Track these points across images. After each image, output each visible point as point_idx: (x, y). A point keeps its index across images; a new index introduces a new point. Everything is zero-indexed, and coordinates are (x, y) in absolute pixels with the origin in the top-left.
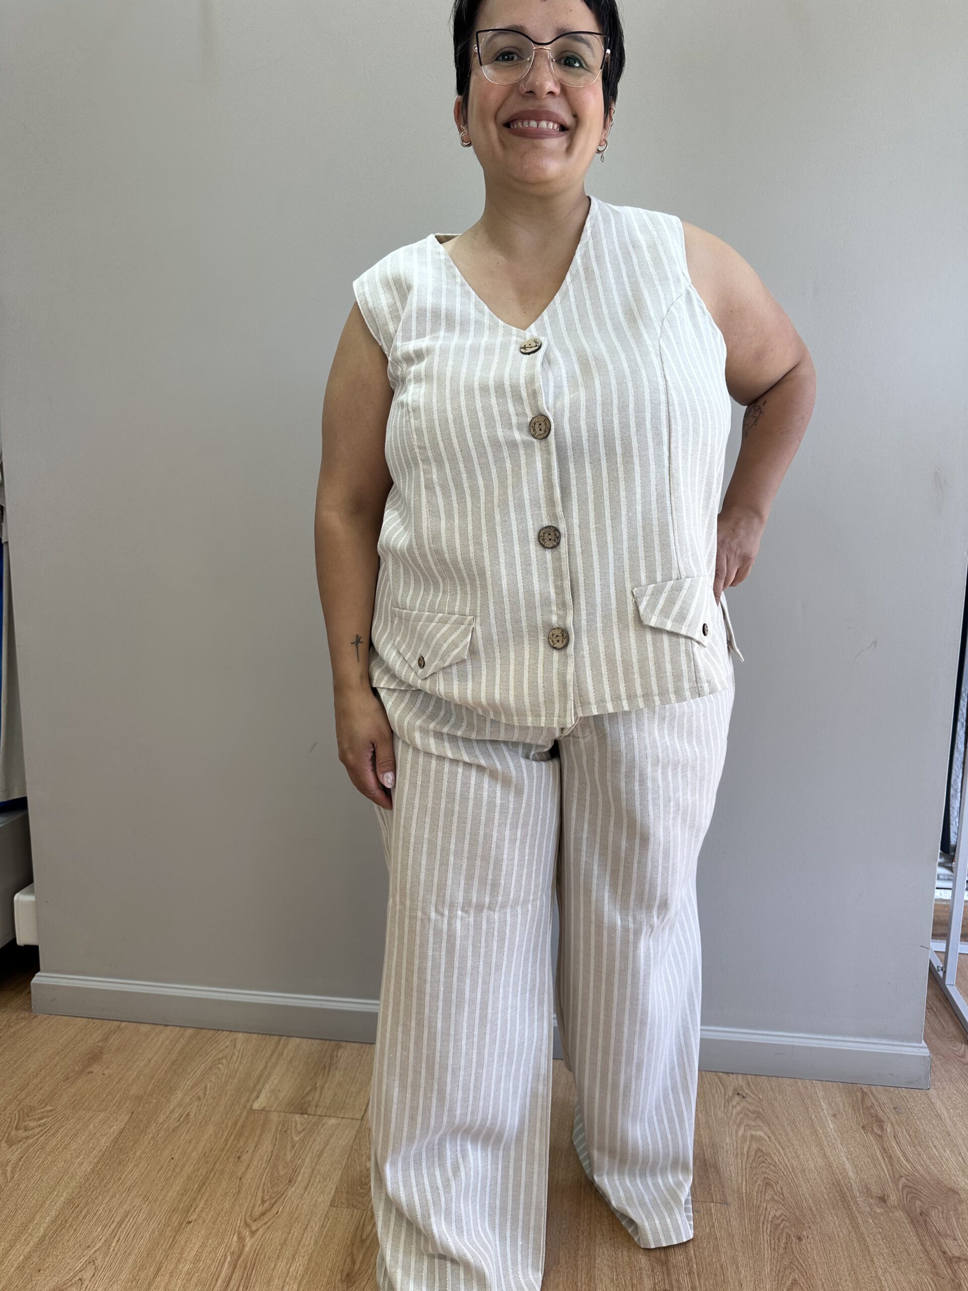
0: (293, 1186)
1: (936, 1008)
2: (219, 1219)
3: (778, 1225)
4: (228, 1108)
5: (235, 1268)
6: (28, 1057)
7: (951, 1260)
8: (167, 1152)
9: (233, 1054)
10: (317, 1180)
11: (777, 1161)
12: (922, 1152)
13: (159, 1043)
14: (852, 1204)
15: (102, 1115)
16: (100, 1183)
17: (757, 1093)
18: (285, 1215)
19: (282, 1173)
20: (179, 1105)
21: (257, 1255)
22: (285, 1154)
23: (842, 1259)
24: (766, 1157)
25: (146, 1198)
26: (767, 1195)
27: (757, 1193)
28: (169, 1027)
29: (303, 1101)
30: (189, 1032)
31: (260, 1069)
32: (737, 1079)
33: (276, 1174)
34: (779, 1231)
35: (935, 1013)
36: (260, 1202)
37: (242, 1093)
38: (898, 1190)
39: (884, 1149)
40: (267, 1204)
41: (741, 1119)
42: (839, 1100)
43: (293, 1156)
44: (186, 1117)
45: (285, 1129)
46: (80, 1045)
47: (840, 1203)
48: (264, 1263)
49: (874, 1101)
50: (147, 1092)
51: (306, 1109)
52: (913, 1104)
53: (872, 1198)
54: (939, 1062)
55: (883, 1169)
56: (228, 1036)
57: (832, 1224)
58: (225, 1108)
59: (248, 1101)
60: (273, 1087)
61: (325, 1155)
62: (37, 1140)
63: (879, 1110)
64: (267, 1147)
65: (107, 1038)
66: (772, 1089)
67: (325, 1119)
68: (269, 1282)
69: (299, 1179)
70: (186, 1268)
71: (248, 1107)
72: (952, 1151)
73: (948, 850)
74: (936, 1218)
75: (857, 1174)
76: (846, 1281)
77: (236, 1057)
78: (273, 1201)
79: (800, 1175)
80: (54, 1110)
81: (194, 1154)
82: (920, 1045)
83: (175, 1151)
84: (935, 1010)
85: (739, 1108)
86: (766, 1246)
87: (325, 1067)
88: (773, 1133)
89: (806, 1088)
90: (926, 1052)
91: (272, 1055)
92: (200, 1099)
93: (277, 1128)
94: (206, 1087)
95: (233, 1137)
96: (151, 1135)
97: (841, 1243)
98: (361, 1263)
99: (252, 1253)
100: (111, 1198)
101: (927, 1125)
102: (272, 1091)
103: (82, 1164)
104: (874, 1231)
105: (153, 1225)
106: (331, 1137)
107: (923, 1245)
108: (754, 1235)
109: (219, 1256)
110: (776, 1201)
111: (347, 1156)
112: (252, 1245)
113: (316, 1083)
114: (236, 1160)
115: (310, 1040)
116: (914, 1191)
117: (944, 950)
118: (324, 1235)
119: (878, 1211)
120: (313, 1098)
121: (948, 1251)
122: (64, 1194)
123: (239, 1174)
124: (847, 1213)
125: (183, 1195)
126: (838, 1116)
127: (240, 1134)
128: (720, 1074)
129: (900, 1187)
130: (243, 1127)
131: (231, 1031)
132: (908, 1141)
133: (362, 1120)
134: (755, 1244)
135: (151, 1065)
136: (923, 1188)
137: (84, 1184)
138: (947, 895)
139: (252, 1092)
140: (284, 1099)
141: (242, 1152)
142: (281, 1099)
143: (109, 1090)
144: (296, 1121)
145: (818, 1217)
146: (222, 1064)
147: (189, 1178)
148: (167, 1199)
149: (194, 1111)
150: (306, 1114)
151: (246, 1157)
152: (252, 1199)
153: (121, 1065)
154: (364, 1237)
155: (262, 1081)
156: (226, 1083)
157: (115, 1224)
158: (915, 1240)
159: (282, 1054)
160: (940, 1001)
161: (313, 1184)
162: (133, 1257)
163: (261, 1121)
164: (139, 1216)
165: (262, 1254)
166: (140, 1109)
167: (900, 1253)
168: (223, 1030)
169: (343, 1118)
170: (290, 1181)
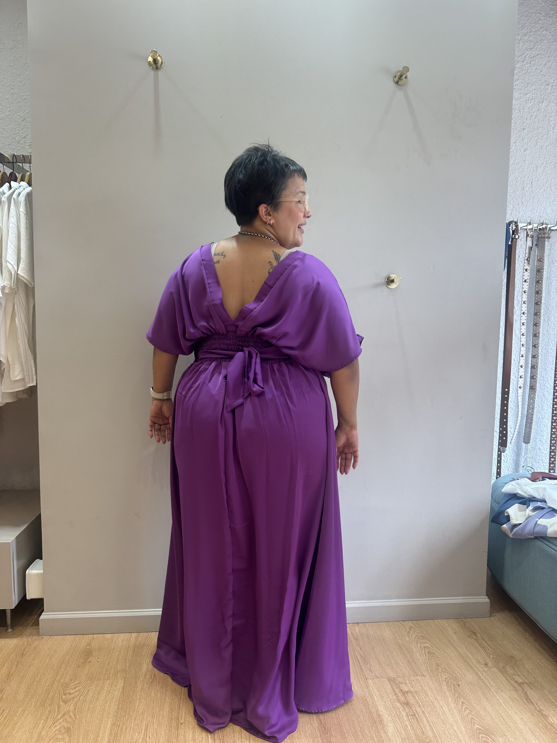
7: (520, 684)
14: (475, 668)
15: (108, 681)
23: (478, 691)
24: (433, 654)
26: (439, 670)
28: (121, 634)
39: (479, 644)
42: (455, 626)
46: (76, 649)
47: (470, 669)
49: (469, 625)
50: (127, 667)
53: (482, 665)
57: (470, 677)
62: (79, 698)
65: (90, 644)
79: (450, 660)
80: (80, 683)
82: (485, 597)
85: (414, 635)
86: (446, 690)
88: (432, 644)
90: (488, 600)
97: (476, 685)
100: (135, 719)
103: (110, 706)
104: (487, 677)
105: (164, 728)
107: (507, 680)
108: (440, 687)
110: (443, 672)
119: (486, 670)
124: (474, 672)
125: (172, 712)
126: (457, 633)
129: (491, 659)
134: (442, 690)
135: (122, 654)
137: (117, 715)
143: (105, 669)
148: (165, 715)
153: (105, 656)
157: (144, 731)
158: (504, 679)
164: (154, 725)
166: (127, 675)
167: (500, 684)
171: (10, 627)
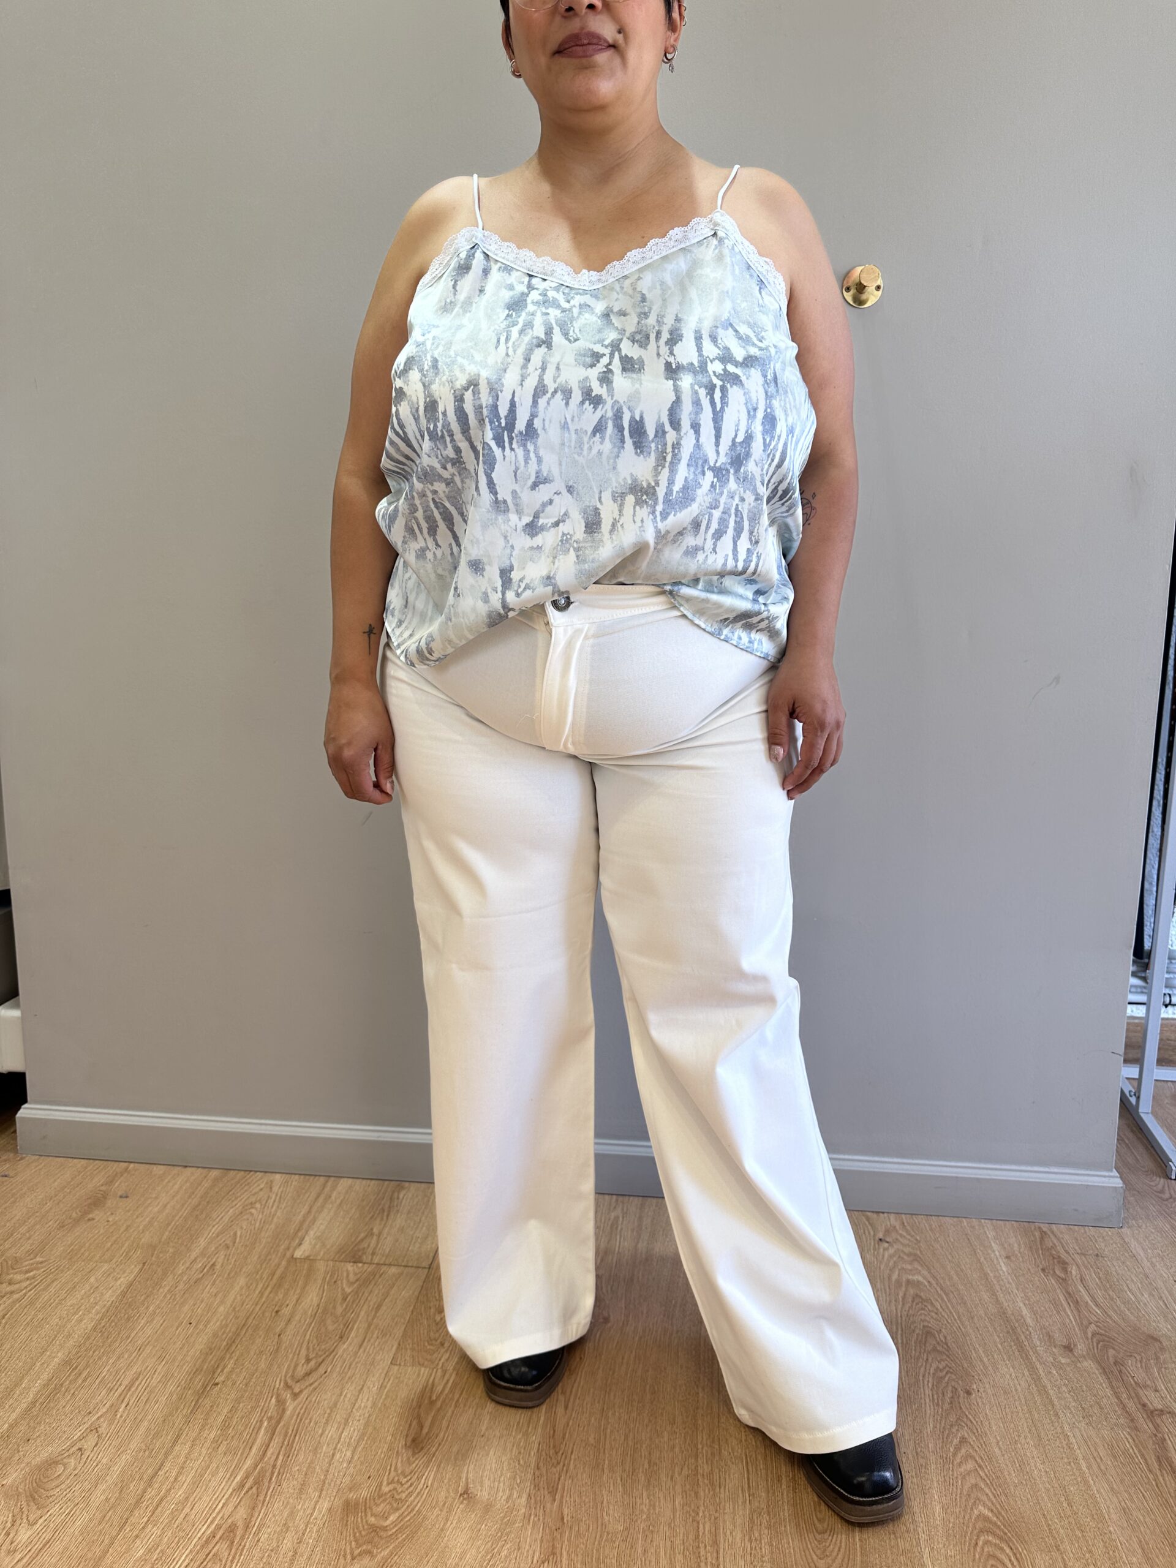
0: (344, 1343)
1: (1128, 1139)
2: (253, 1380)
3: (941, 1378)
4: (262, 1257)
5: (274, 1434)
6: (14, 1202)
7: (1152, 1412)
8: (186, 1308)
9: (269, 1197)
10: (375, 1336)
11: (939, 1307)
12: (1115, 1297)
13: (177, 1187)
14: (1031, 1353)
15: (106, 1267)
16: (104, 1342)
17: (913, 1233)
18: (335, 1376)
19: (331, 1328)
20: (203, 1254)
21: (301, 1420)
22: (334, 1308)
23: (1021, 1415)
24: (925, 1303)
25: (161, 1358)
26: (927, 1345)
27: (915, 1342)
28: (188, 1169)
29: (356, 1248)
30: (214, 1173)
31: (302, 1213)
32: (889, 1219)
33: (323, 1330)
34: (944, 1385)
35: (1127, 1145)
36: (303, 1362)
37: (280, 1240)
38: (1087, 1338)
39: (1069, 1293)
40: (312, 1363)
41: (895, 1262)
42: (1013, 1240)
43: (346, 1309)
44: (211, 1267)
45: (333, 1281)
46: (77, 1189)
47: (1017, 1353)
48: (309, 1429)
49: (1055, 1241)
50: (163, 1240)
51: (360, 1257)
52: (1103, 1244)
53: (1055, 1347)
54: (1132, 1198)
55: (1068, 1315)
56: (261, 1178)
57: (1008, 1376)
58: (259, 1257)
59: (288, 1249)
60: (318, 1234)
61: (384, 1308)
62: (25, 1295)
63: (1062, 1251)
64: (312, 1300)
65: (111, 1182)
66: (931, 1230)
67: (384, 1268)
68: (316, 1449)
69: (353, 1334)
70: (212, 1436)
71: (288, 1254)
72: (1151, 1294)
73: (1142, 956)
74: (1135, 1370)
75: (1037, 1320)
76: (1026, 1438)
77: (272, 1200)
78: (320, 1360)
79: (967, 1323)
80: (45, 1261)
81: (221, 1309)
82: (1111, 1174)
83: (196, 1306)
84: (1127, 1142)
85: (891, 1251)
86: (927, 1401)
87: (383, 1210)
88: (934, 1277)
89: (973, 1227)
90: (1118, 1182)
91: (318, 1197)
92: (227, 1247)
93: (324, 1278)
94: (235, 1234)
95: (269, 1289)
96: (167, 1288)
97: (1019, 1397)
98: (430, 1427)
99: (295, 1417)
100: (119, 1358)
101: (1119, 1267)
102: (318, 1238)
103: (81, 1321)
104: (1058, 1382)
105: (171, 1387)
106: (392, 1288)
107: (1118, 1398)
108: (912, 1389)
109: (254, 1420)
110: (938, 1351)
111: (411, 1308)
112: (295, 1409)
113: (372, 1229)
114: (273, 1314)
115: (364, 1182)
116: (1106, 1339)
117: (1137, 1077)
118: (384, 1397)
119: (1063, 1361)
120: (369, 1245)
121: (1149, 1404)
122: (59, 1355)
123: (278, 1330)
124: (1025, 1364)
125: (207, 1354)
126: (1012, 1258)
127: (279, 1285)
128: (869, 1214)
129: (1090, 1335)
130: (282, 1277)
131: (266, 1172)
132: (1097, 1284)
133: (429, 1268)
134: (915, 1399)
135: (167, 1211)
136: (1116, 1336)
137: (84, 1343)
138: (1139, 1012)
139: (293, 1239)
140: (332, 1246)
141: (281, 1306)
142: (328, 1247)
143: (114, 1238)
144: (347, 1270)
145: (990, 1368)
146: (256, 1209)
147: (215, 1335)
148: (188, 1359)
149: (220, 1260)
150: (360, 1262)
151: (286, 1311)
152: (293, 1359)
153: (129, 1211)
154: (434, 1398)
155: (305, 1226)
156: (261, 1229)
157: (123, 1387)
158: (1109, 1392)
159: (330, 1197)
160: (1132, 1131)
161: (369, 1340)
162: (146, 1423)
163: (305, 1272)
164: (152, 1378)
165: (306, 1419)
166: (154, 1259)
167: (1091, 1406)
168: (256, 1172)
169: (406, 1266)
170: (341, 1337)
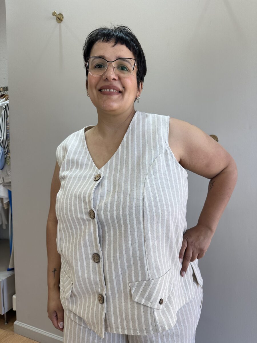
171: (6, 322)
